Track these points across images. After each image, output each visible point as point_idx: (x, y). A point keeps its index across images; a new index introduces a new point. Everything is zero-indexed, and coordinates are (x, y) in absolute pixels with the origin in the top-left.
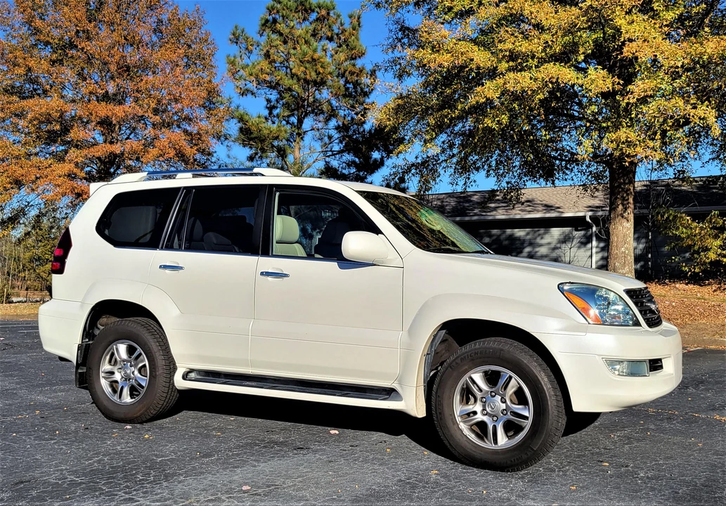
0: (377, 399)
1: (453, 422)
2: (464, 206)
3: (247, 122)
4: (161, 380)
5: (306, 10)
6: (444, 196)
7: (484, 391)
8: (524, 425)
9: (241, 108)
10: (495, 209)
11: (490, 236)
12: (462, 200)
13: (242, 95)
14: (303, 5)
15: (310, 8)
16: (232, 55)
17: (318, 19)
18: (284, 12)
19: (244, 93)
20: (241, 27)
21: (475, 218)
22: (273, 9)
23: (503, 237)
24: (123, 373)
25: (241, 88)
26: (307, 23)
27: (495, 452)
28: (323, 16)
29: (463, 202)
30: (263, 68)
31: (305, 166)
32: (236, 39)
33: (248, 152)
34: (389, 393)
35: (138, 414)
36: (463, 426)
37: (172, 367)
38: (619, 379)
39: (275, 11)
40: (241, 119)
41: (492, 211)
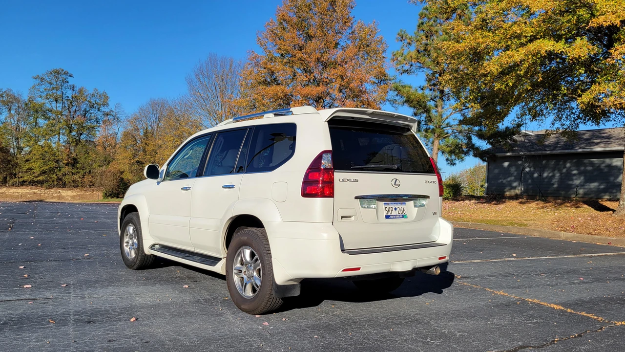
3: (400, 90)
9: (401, 82)
10: (598, 144)
13: (401, 74)
19: (403, 72)
20: (404, 30)
22: (423, 16)
23: (603, 166)
25: (400, 69)
30: (412, 55)
31: (444, 117)
32: (401, 37)
40: (396, 89)
41: (595, 145)
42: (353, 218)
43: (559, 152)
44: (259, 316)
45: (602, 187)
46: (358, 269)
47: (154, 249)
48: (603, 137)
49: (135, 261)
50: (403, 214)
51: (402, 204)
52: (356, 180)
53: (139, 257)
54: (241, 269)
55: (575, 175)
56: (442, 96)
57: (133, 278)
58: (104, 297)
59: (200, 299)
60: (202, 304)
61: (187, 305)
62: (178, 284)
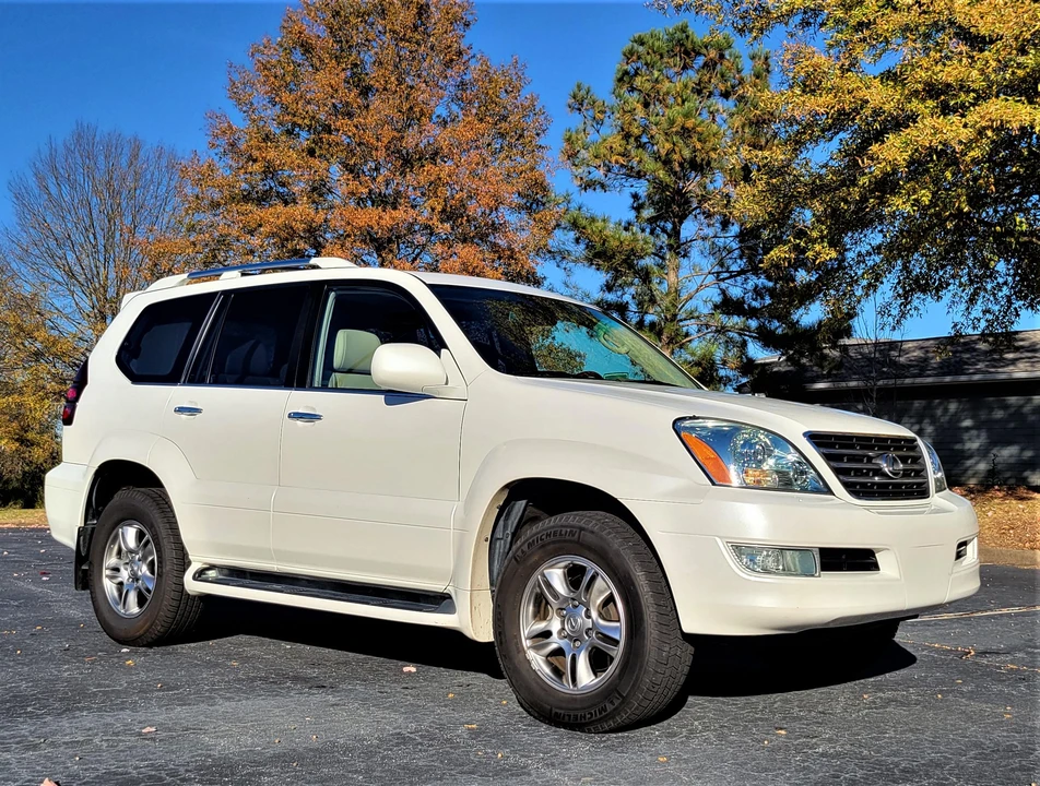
0: (421, 610)
1: (518, 648)
2: (961, 359)
3: (584, 228)
4: (170, 581)
5: (687, 53)
6: (932, 342)
7: (561, 598)
8: (613, 654)
9: (584, 208)
10: (1013, 362)
11: (1006, 407)
12: (960, 349)
13: (585, 189)
14: (682, 45)
15: (694, 50)
16: (573, 129)
17: (706, 65)
18: (649, 57)
19: (588, 185)
20: (585, 86)
21: (976, 377)
22: (632, 55)
23: (1027, 409)
24: (129, 569)
25: (582, 179)
26: (690, 72)
27: (572, 699)
28: (711, 59)
29: (961, 352)
30: (614, 146)
31: (684, 296)
32: (579, 103)
33: (603, 277)
34: (439, 601)
35: (141, 632)
36: (531, 654)
37: (184, 562)
38: (753, 578)
39: (635, 58)
40: (575, 225)
41: (1008, 365)
43: (930, 380)
45: (1028, 454)
48: (1022, 347)
55: (967, 429)
56: (679, 247)
57: (121, 685)
58: (97, 740)
59: (398, 731)
60: (421, 744)
61: (385, 750)
62: (277, 695)
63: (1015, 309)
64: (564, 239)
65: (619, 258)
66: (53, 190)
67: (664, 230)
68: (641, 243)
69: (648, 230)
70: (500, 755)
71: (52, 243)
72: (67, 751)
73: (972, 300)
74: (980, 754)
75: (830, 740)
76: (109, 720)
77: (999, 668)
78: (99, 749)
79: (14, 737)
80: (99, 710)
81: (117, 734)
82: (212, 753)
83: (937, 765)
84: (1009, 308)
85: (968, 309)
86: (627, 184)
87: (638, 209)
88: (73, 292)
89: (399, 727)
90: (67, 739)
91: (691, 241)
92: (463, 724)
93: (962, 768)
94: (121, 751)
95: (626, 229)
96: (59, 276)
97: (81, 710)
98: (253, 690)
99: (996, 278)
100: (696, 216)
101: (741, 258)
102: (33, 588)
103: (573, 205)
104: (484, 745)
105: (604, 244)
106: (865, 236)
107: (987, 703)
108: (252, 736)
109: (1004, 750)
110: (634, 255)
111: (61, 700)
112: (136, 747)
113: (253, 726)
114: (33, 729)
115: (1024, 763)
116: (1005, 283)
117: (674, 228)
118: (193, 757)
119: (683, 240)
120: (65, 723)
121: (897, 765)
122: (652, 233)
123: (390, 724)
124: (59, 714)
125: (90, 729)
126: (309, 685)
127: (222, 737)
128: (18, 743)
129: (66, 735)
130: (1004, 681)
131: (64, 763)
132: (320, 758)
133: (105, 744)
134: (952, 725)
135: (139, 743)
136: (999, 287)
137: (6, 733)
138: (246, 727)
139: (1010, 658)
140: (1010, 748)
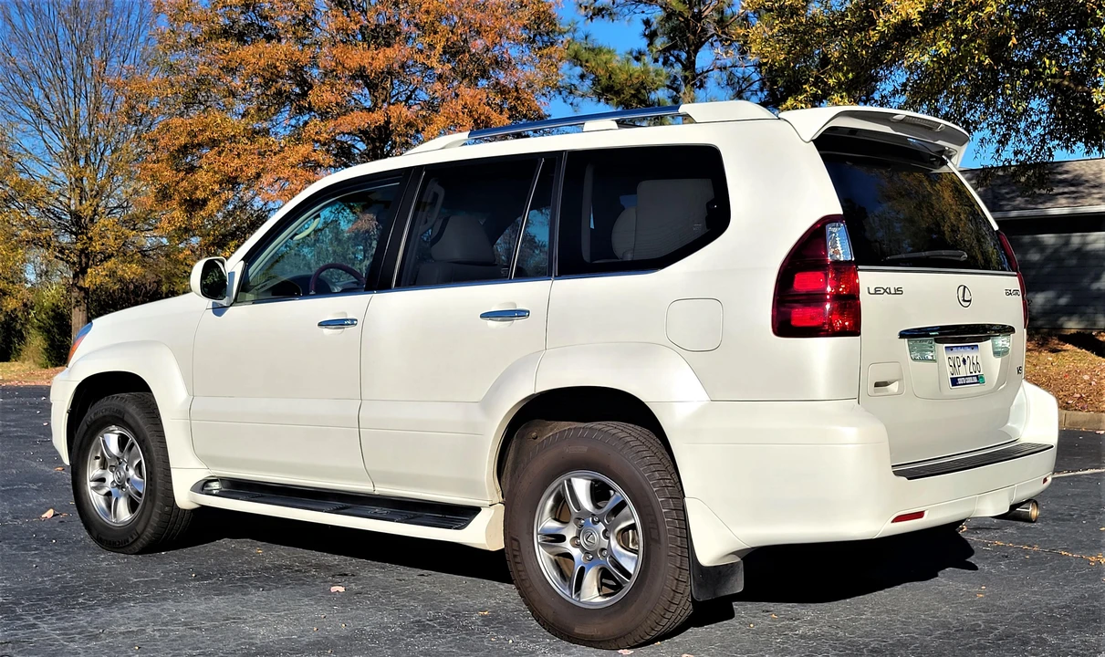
9: (591, 38)
10: (1053, 197)
11: (1041, 247)
13: (592, 18)
19: (594, 14)
25: (587, 8)
40: (576, 58)
42: (894, 388)
44: (631, 652)
46: (920, 515)
47: (209, 493)
48: (1063, 181)
49: (139, 528)
50: (977, 373)
51: (973, 347)
52: (898, 291)
53: (155, 519)
54: (562, 533)
56: (694, 78)
57: (158, 575)
58: (149, 630)
59: (418, 618)
60: (439, 631)
61: (407, 637)
62: (304, 584)
63: (1049, 148)
64: (568, 72)
65: (628, 92)
66: (17, 20)
67: (678, 59)
68: (653, 74)
69: (661, 60)
70: (511, 641)
71: (18, 80)
72: (126, 640)
73: (1003, 141)
74: (945, 634)
75: (811, 622)
76: (155, 610)
77: (986, 545)
78: (153, 639)
79: (76, 628)
80: (144, 600)
81: (166, 624)
82: (253, 641)
83: (903, 645)
84: (1042, 147)
85: (997, 151)
86: (637, 11)
87: (651, 37)
88: (42, 132)
89: (419, 615)
90: (122, 629)
91: (708, 71)
92: (477, 611)
93: (925, 647)
94: (173, 640)
95: (637, 59)
96: (26, 114)
97: (128, 600)
98: (280, 579)
99: (1030, 116)
100: (712, 45)
101: (762, 90)
102: (48, 469)
103: (580, 35)
104: (497, 632)
105: (610, 78)
106: (890, 73)
107: (964, 582)
108: (287, 625)
109: (968, 630)
110: (645, 88)
111: (107, 591)
112: (185, 636)
113: (286, 615)
114: (89, 619)
115: (982, 642)
116: (1039, 122)
117: (689, 58)
118: (238, 645)
119: (698, 71)
120: (116, 614)
121: (866, 645)
122: (665, 63)
123: (410, 611)
124: (110, 605)
125: (140, 619)
126: (332, 573)
127: (261, 626)
128: (79, 634)
129: (120, 625)
130: (987, 558)
131: (126, 652)
132: (351, 645)
133: (157, 634)
134: (926, 605)
135: (188, 632)
136: (1033, 125)
137: (66, 625)
138: (279, 616)
139: (1000, 533)
140: (973, 629)
